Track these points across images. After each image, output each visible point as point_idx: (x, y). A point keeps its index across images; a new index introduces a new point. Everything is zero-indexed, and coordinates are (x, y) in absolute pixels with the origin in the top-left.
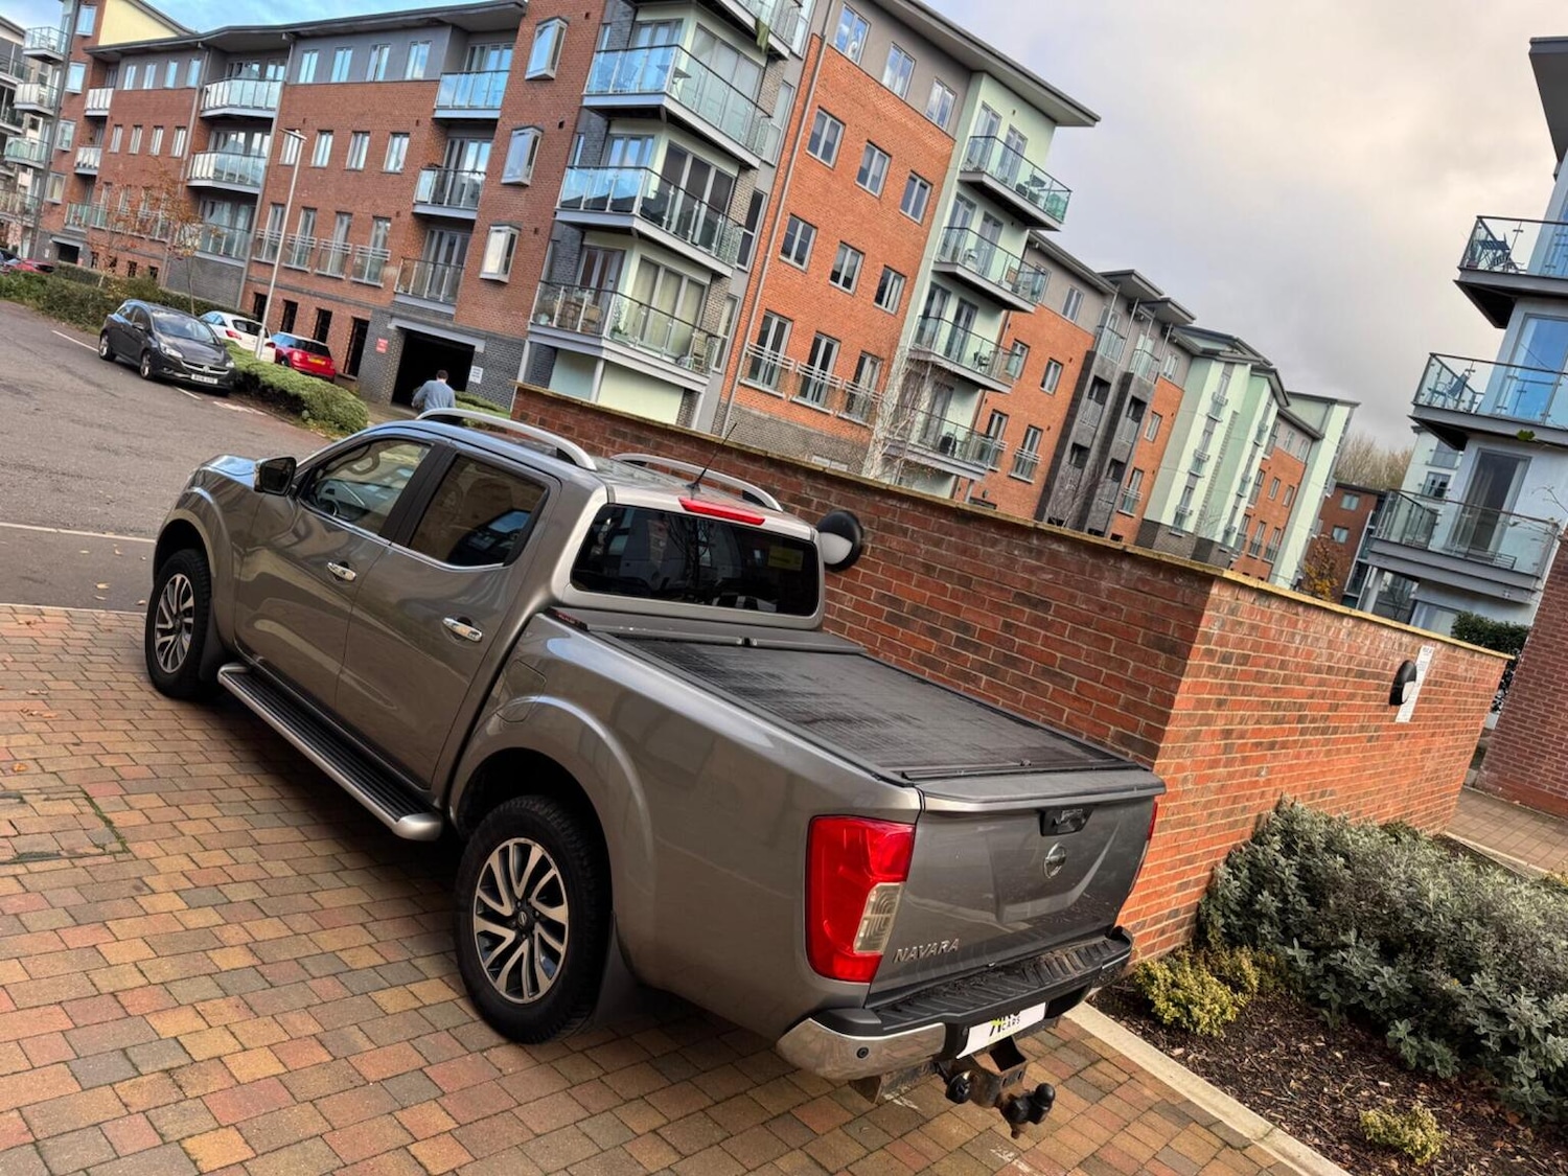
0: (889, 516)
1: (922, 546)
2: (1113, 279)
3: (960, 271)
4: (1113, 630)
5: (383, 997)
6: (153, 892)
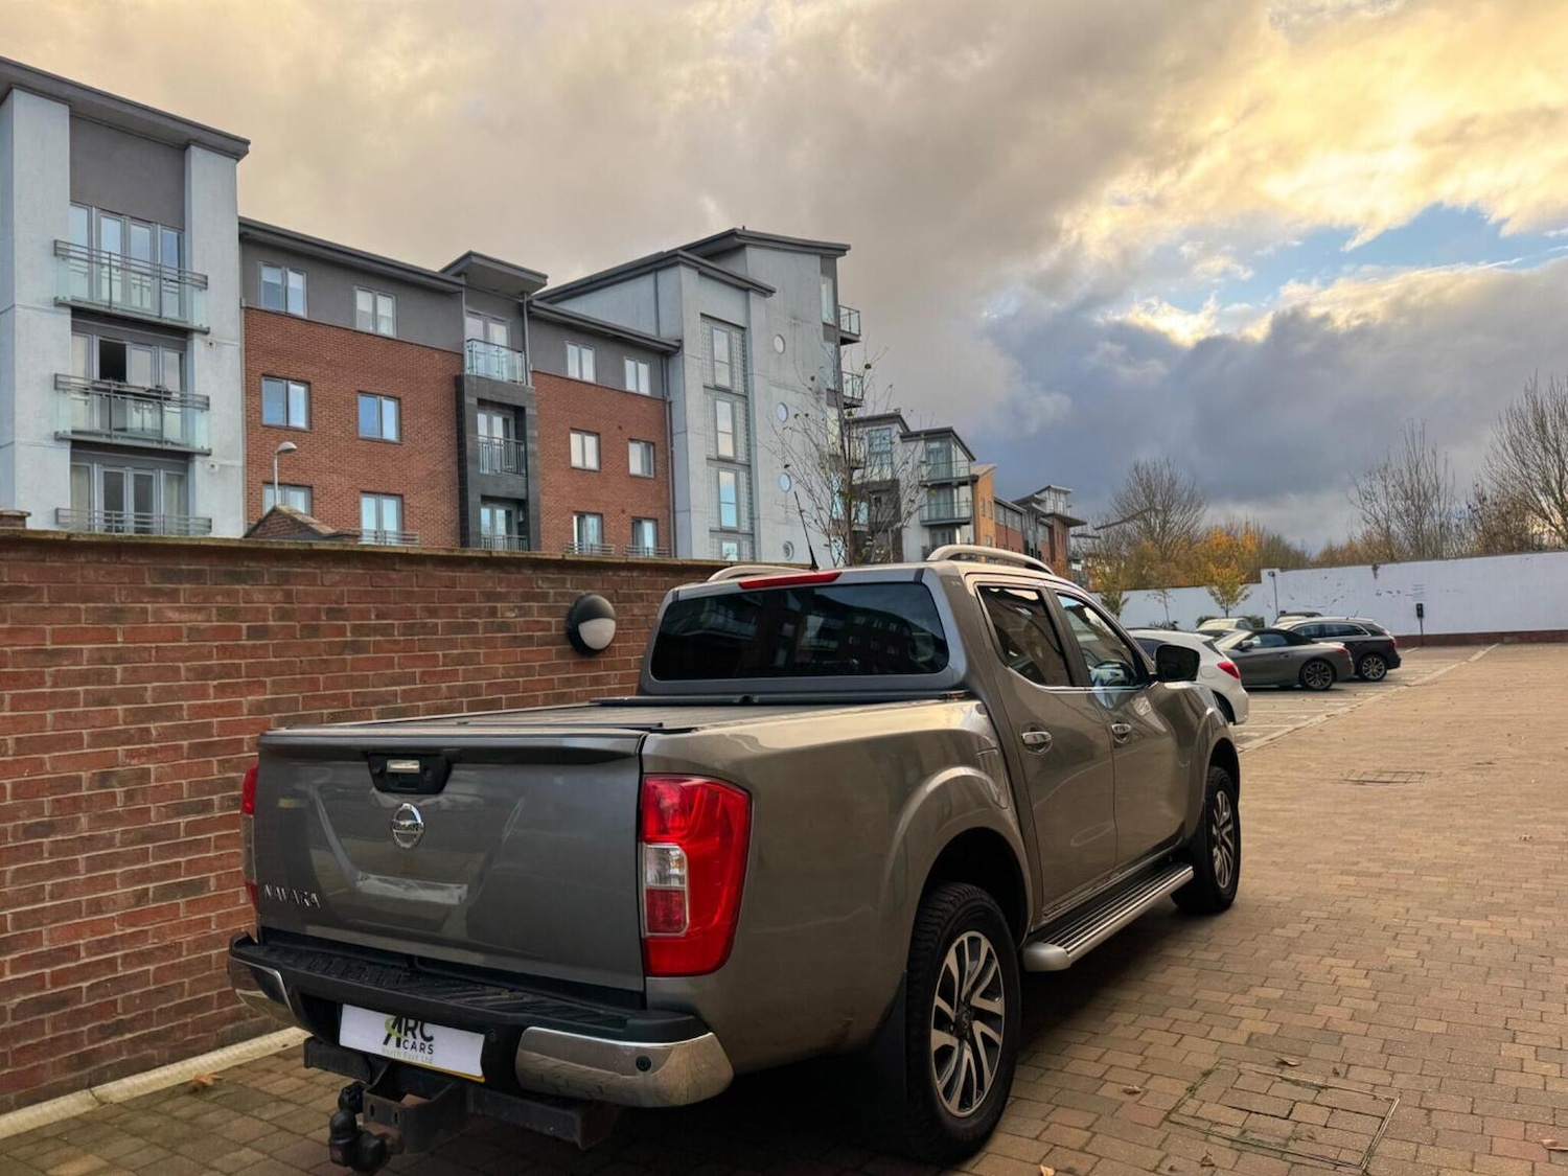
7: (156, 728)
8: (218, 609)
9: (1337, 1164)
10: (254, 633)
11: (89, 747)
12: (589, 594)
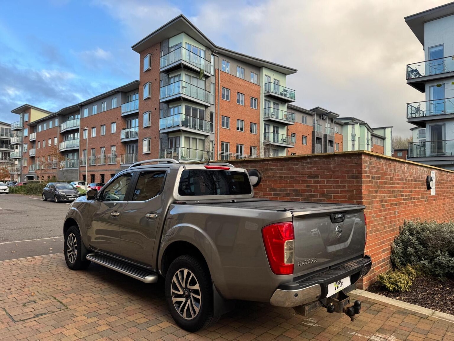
0: (266, 166)
1: (277, 172)
2: (314, 110)
3: (271, 119)
4: (338, 178)
5: (150, 329)
6: (77, 316)
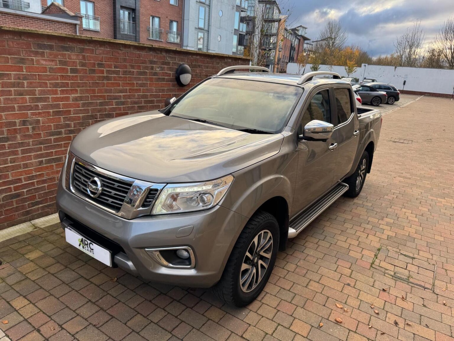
7: (41, 105)
8: (59, 61)
9: (425, 288)
10: (73, 71)
11: (18, 111)
12: (183, 64)
